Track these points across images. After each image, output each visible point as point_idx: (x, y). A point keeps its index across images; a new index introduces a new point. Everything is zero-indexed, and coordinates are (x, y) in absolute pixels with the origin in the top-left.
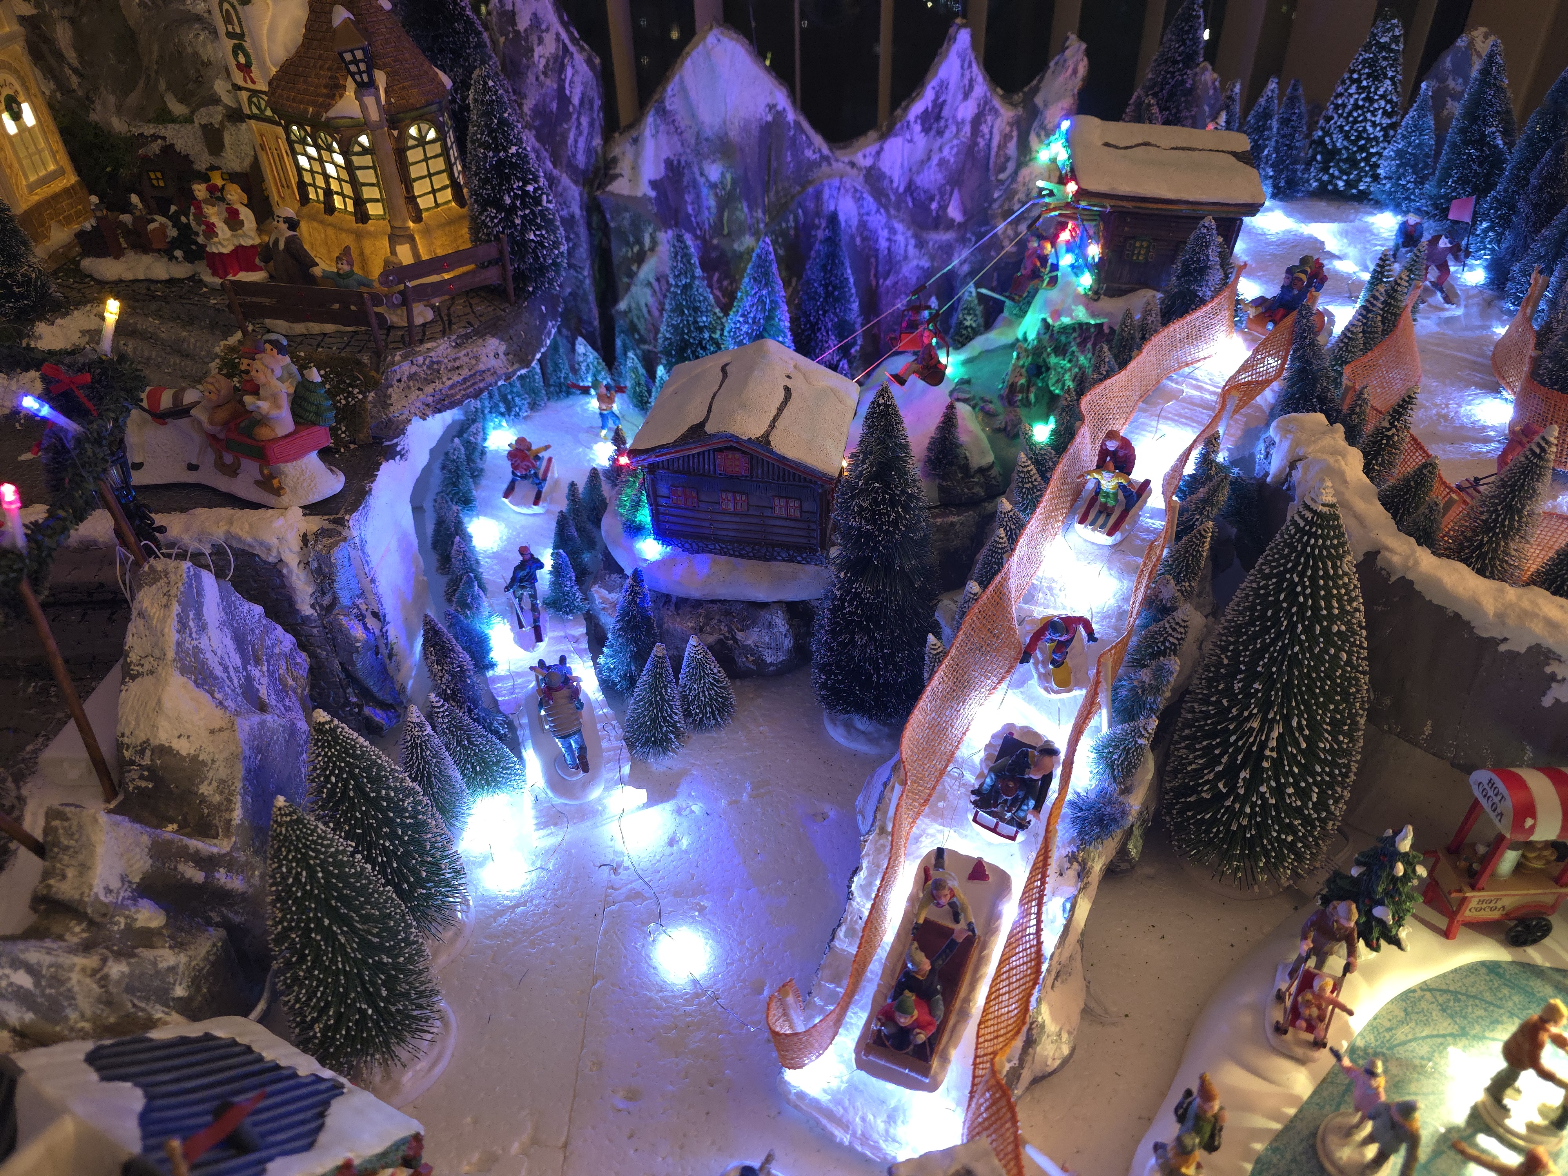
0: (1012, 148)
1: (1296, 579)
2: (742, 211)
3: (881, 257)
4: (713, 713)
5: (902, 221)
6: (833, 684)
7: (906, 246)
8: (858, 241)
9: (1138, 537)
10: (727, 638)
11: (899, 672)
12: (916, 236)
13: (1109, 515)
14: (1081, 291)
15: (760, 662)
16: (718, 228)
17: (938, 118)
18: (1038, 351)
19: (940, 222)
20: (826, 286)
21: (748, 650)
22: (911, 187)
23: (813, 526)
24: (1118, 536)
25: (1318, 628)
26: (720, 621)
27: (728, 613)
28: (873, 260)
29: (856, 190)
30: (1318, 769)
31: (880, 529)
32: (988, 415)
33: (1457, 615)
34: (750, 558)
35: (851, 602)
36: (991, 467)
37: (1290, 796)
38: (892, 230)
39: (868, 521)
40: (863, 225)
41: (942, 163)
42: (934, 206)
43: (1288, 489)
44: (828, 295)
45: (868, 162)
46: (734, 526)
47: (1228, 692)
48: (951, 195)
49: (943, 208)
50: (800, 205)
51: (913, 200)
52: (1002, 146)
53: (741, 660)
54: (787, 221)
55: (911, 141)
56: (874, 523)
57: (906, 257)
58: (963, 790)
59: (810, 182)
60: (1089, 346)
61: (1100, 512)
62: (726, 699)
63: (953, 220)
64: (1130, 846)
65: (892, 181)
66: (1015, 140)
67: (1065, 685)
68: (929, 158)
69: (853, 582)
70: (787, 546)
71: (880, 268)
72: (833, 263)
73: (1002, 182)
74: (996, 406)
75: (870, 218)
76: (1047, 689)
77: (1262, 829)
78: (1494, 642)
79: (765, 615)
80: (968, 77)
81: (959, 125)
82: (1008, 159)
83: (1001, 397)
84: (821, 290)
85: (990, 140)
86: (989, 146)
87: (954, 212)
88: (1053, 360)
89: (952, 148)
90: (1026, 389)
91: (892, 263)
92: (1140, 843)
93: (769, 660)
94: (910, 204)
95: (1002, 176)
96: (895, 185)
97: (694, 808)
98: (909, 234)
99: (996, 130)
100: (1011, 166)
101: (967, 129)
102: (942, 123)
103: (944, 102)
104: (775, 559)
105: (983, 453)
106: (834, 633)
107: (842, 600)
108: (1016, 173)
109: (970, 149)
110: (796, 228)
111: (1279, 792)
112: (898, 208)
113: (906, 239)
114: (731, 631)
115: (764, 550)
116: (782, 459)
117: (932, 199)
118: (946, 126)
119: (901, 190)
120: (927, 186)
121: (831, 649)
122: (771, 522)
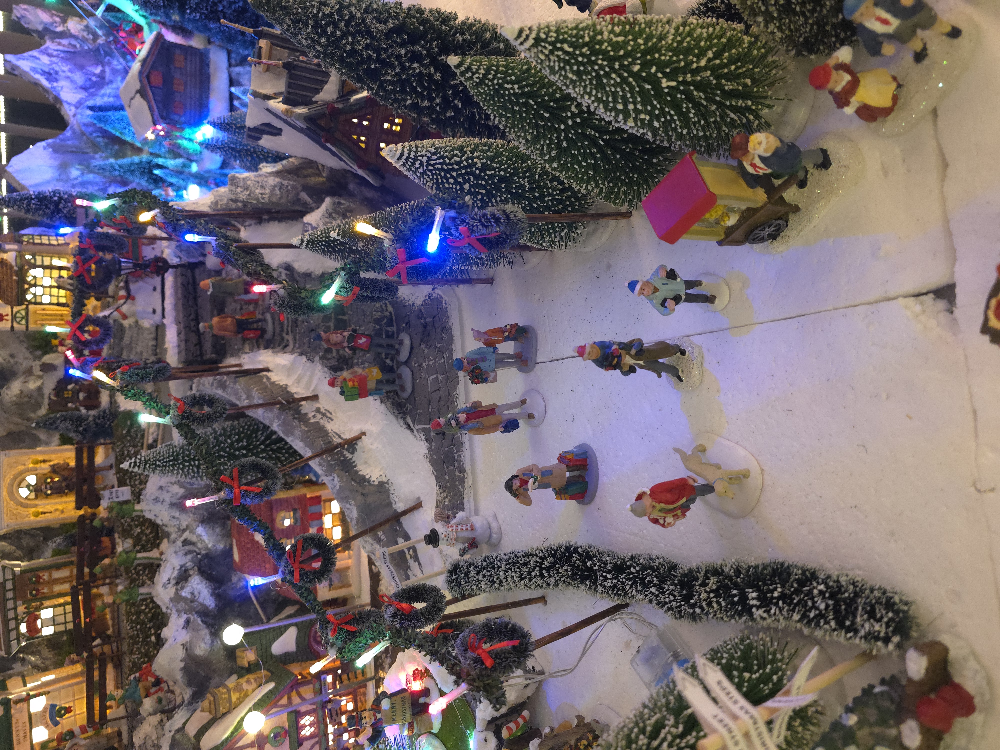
12: (107, 84)
17: (49, 74)
19: (102, 76)
22: (84, 89)
38: (104, 95)
41: (71, 71)
42: (93, 79)
45: (73, 109)
48: (88, 70)
49: (95, 75)
50: (92, 135)
51: (90, 88)
52: (64, 46)
55: (62, 88)
63: (101, 70)
65: (81, 97)
68: (68, 78)
73: (81, 45)
80: (29, 58)
81: (52, 63)
82: (70, 44)
85: (60, 51)
86: (63, 51)
87: (97, 70)
89: (63, 67)
95: (78, 46)
96: (83, 95)
99: (56, 48)
101: (54, 59)
102: (52, 72)
103: (41, 70)
117: (90, 79)
118: (53, 69)
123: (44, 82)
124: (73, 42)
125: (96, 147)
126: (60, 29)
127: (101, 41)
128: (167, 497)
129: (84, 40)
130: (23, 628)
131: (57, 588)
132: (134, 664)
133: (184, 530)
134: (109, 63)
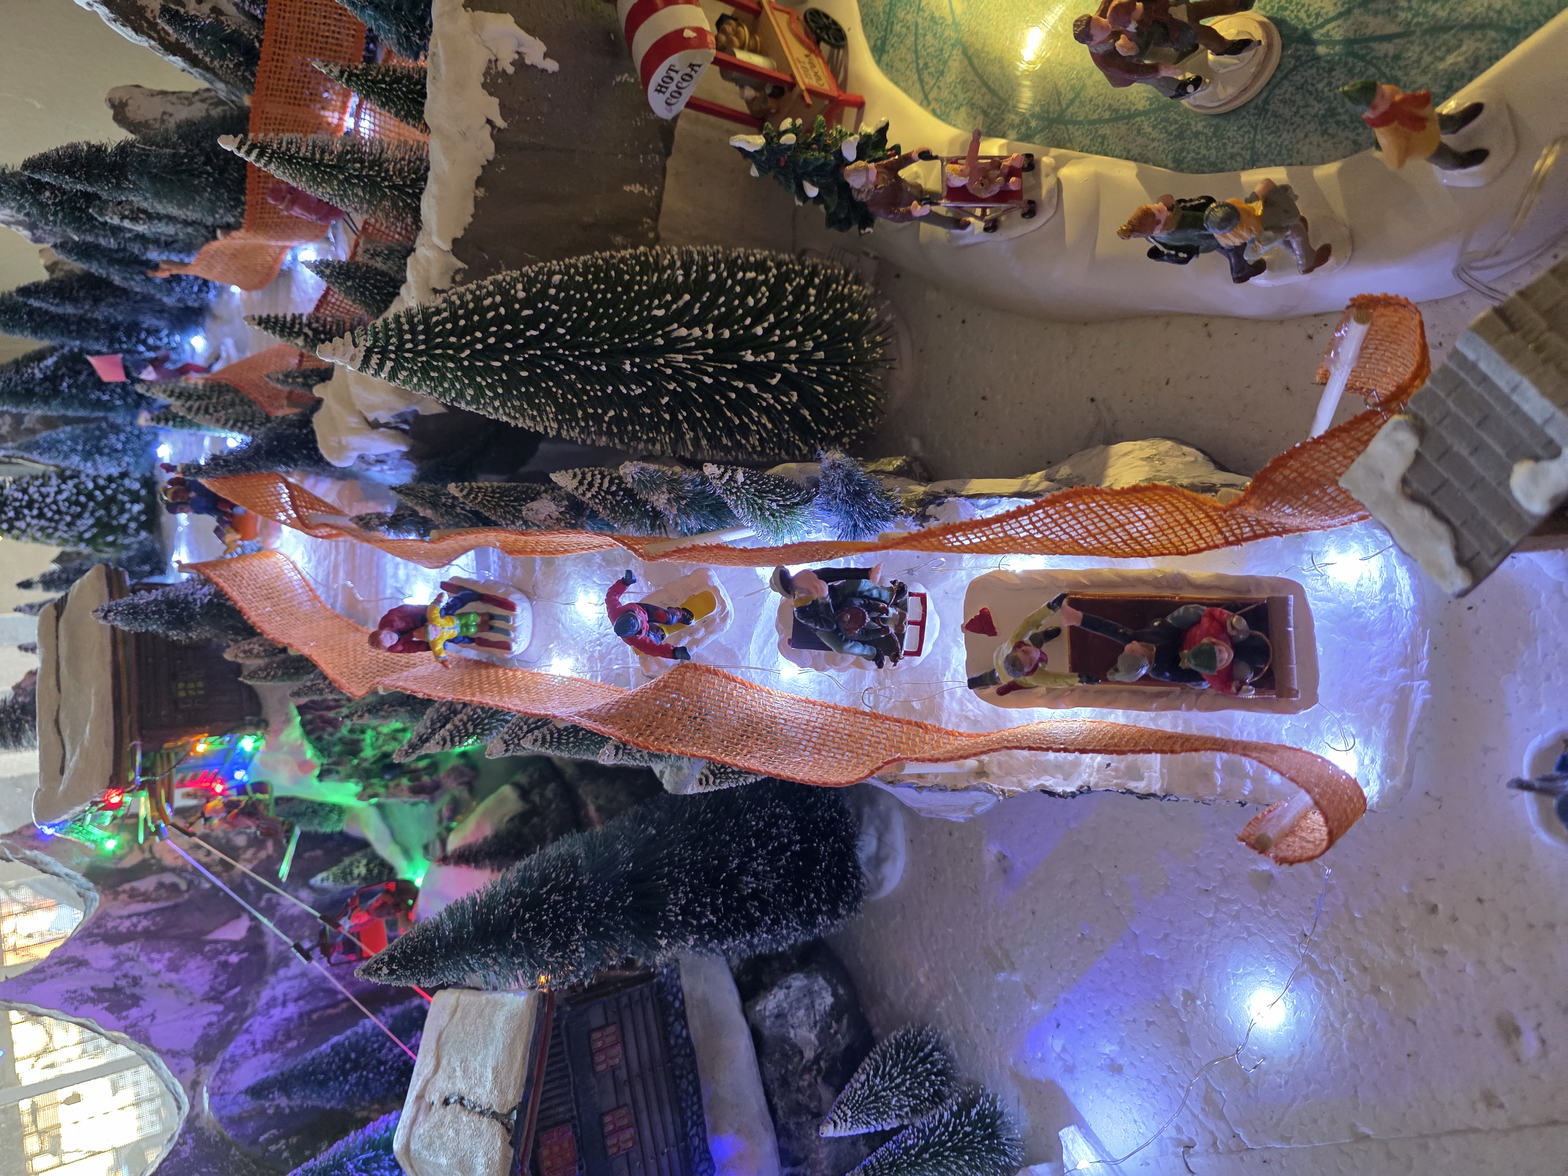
0: (147, 884)
1: (468, 352)
3: (308, 1007)
4: (923, 1061)
5: (258, 994)
6: (825, 902)
7: (290, 979)
8: (292, 1044)
9: (513, 575)
10: (819, 1071)
11: (779, 816)
12: (275, 971)
13: (492, 617)
14: (262, 744)
15: (836, 1012)
17: (117, 990)
18: (364, 775)
20: (346, 1073)
21: (824, 1036)
22: (214, 996)
23: (624, 1000)
24: (514, 598)
25: (526, 312)
26: (799, 1090)
27: (784, 1082)
28: (315, 1016)
29: (222, 1070)
30: (713, 277)
31: (579, 909)
32: (457, 810)
33: (479, 182)
34: (696, 1077)
35: (698, 917)
36: (517, 786)
37: (757, 301)
38: (272, 1003)
39: (572, 931)
40: (269, 1045)
41: (173, 967)
42: (234, 959)
43: (406, 422)
44: (357, 1066)
46: (656, 1117)
47: (647, 398)
48: (216, 942)
49: (234, 946)
50: (254, 1142)
51: (230, 988)
52: (145, 897)
53: (842, 1041)
54: (279, 1152)
55: (153, 1017)
56: (574, 919)
57: (303, 974)
58: (888, 682)
59: (223, 1138)
60: (332, 714)
61: (491, 628)
62: (898, 1046)
63: (250, 929)
64: (891, 468)
65: (210, 1024)
66: (135, 884)
67: (710, 599)
68: (170, 985)
69: (668, 922)
70: (665, 1028)
71: (323, 1003)
72: (314, 1073)
73: (190, 883)
74: (443, 803)
75: (259, 1038)
76: (724, 620)
77: (811, 323)
78: (497, 134)
79: (768, 1027)
80: (55, 969)
81: (120, 961)
82: (161, 885)
83: (433, 801)
84: (353, 1078)
85: (138, 915)
86: (146, 914)
87: (237, 930)
88: (368, 753)
89: (152, 961)
90: (414, 774)
91: (313, 990)
92: (885, 460)
93: (829, 1000)
94: (237, 990)
95: (183, 886)
96: (214, 1019)
97: (1058, 1048)
98: (272, 979)
99: (125, 912)
100: (169, 878)
101: (125, 949)
102: (122, 983)
103: (93, 989)
104: (688, 1037)
105: (502, 801)
106: (752, 925)
107: (700, 930)
109: (151, 937)
110: (286, 1136)
111: (759, 316)
112: (245, 1005)
113: (280, 981)
114: (807, 1069)
115: (680, 1060)
116: (530, 1082)
117: (225, 965)
118: (125, 976)
119: (220, 1008)
120: (208, 976)
121: (776, 922)
122: (635, 1065)
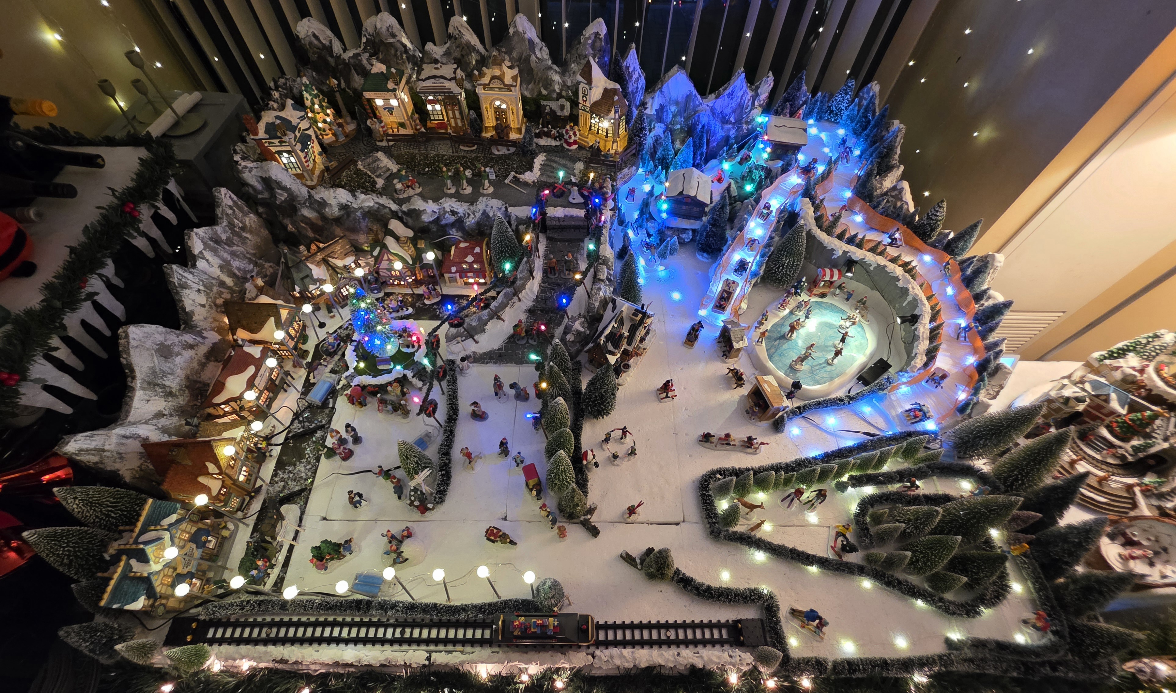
0: (750, 103)
2: (678, 119)
3: (712, 131)
4: (676, 252)
5: (719, 122)
7: (719, 129)
9: (769, 222)
10: (681, 236)
12: (722, 126)
13: (764, 217)
14: (764, 157)
15: (685, 241)
16: (671, 123)
17: (732, 95)
19: (728, 122)
22: (722, 112)
23: (701, 213)
24: (766, 222)
25: (797, 244)
26: (681, 233)
28: (710, 132)
29: (708, 113)
33: (821, 242)
34: (686, 220)
36: (736, 196)
37: (788, 272)
38: (716, 124)
40: (709, 123)
41: (731, 106)
42: (727, 118)
43: (798, 214)
44: (700, 148)
45: (710, 105)
47: (780, 254)
48: (732, 115)
49: (730, 118)
50: (694, 118)
53: (682, 241)
54: (690, 122)
57: (718, 132)
58: (732, 269)
59: (696, 110)
62: (678, 249)
63: (732, 122)
66: (751, 101)
67: (752, 251)
68: (728, 106)
70: (694, 218)
71: (712, 135)
75: (710, 121)
76: (748, 252)
77: (782, 277)
78: (826, 247)
79: (688, 231)
80: (741, 81)
81: (738, 96)
82: (748, 106)
85: (745, 101)
86: (745, 103)
87: (732, 120)
89: (734, 103)
91: (714, 134)
92: (761, 278)
93: (687, 241)
94: (721, 117)
95: (746, 111)
96: (718, 111)
98: (720, 125)
99: (747, 99)
101: (740, 98)
102: (733, 97)
103: (735, 90)
104: (691, 220)
105: (735, 192)
106: (702, 236)
108: (750, 111)
109: (739, 104)
111: (786, 271)
112: (718, 118)
113: (719, 127)
115: (688, 218)
117: (727, 116)
119: (719, 113)
120: (726, 113)
121: (703, 240)
122: (692, 212)
123: (727, 92)
124: (749, 108)
125: (687, 119)
126: (756, 103)
127: (745, 126)
128: (488, 209)
129: (748, 117)
130: (431, 98)
131: (450, 112)
132: (415, 156)
133: (474, 214)
134: (733, 128)
